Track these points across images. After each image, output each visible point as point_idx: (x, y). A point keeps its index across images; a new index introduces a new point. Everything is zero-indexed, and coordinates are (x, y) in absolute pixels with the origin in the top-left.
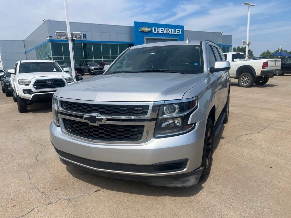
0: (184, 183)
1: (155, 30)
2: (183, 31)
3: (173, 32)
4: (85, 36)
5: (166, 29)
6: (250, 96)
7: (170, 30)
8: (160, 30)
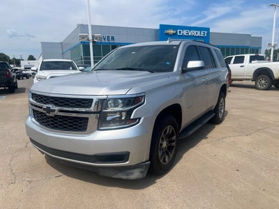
0: (128, 175)
1: (180, 32)
2: (208, 33)
3: (198, 34)
4: (113, 38)
5: (192, 31)
6: (262, 99)
7: (195, 32)
8: (185, 32)
